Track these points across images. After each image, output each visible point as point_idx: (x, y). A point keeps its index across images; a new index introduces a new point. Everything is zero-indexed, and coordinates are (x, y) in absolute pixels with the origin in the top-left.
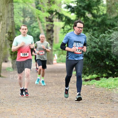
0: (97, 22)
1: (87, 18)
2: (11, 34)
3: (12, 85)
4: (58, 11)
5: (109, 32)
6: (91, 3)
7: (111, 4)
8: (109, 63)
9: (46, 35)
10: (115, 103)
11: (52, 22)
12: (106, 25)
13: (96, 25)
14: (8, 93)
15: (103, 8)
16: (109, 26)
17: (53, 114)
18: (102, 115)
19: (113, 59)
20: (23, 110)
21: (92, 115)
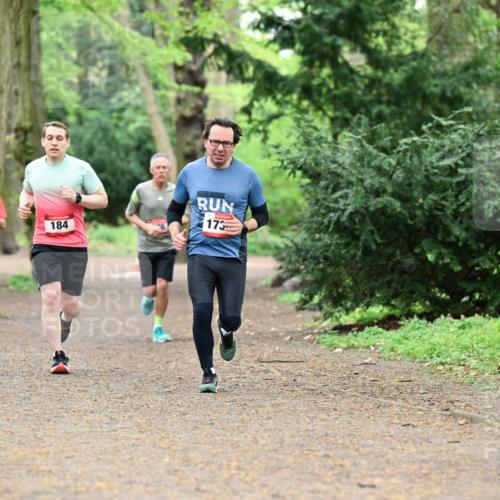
0: (389, 86)
1: (345, 71)
2: (30, 136)
3: (32, 349)
4: (223, 41)
5: (439, 126)
6: (363, 6)
7: (446, 10)
8: (440, 256)
9: (175, 140)
10: (461, 422)
11: (202, 84)
12: (426, 99)
13: (385, 98)
14: (15, 381)
15: (413, 26)
16: (437, 102)
17: (202, 469)
18: (405, 475)
19: (453, 239)
20: (77, 455)
21: (365, 476)
